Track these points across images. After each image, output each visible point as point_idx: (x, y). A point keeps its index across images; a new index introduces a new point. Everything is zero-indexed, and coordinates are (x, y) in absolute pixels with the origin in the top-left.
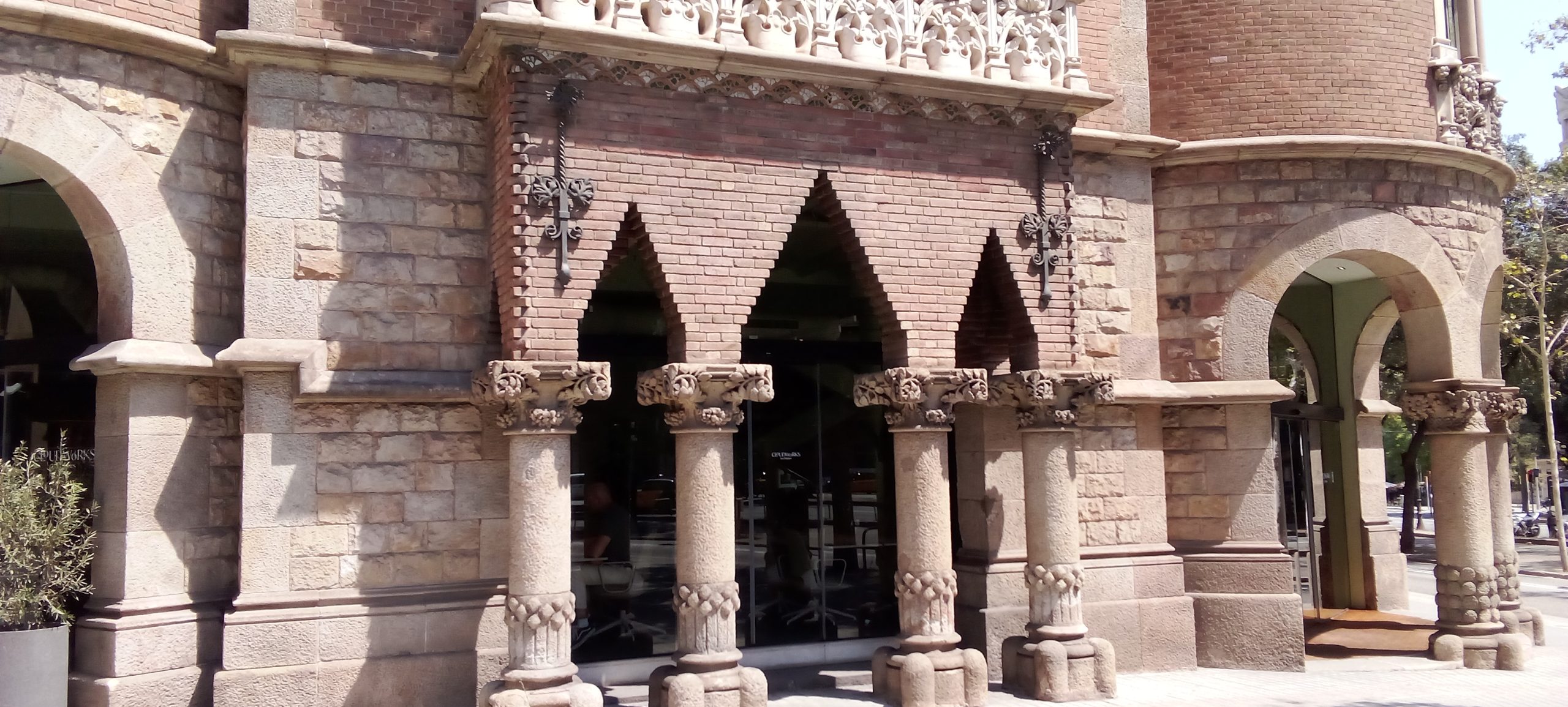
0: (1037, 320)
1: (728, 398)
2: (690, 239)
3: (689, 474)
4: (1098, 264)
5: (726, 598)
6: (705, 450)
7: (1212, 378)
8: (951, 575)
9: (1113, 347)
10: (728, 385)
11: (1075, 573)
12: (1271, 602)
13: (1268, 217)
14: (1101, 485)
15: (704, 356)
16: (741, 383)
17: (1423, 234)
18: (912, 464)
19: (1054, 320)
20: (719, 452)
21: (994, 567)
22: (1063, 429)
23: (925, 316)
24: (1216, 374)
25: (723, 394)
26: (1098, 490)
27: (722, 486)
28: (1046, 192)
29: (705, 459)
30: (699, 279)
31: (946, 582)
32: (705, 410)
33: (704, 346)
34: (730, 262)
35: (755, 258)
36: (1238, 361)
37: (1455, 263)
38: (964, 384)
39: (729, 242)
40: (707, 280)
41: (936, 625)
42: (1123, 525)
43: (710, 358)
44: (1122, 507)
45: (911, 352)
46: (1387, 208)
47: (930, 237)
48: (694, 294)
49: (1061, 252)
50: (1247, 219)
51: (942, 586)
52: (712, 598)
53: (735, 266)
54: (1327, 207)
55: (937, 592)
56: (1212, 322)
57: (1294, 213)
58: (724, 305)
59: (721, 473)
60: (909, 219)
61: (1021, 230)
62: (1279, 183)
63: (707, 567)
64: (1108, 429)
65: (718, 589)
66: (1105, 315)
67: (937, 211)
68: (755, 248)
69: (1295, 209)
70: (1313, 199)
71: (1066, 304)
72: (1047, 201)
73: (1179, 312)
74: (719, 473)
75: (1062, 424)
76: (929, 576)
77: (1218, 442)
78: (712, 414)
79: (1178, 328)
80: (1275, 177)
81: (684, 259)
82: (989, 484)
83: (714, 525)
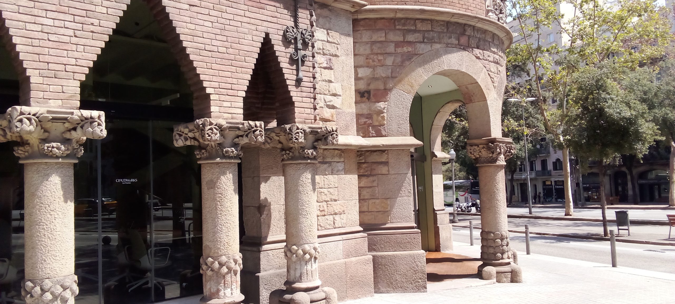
0: (294, 93)
1: (67, 136)
2: (35, 12)
3: (33, 195)
4: (325, 68)
5: (65, 288)
6: (47, 176)
7: (382, 136)
8: (239, 256)
9: (332, 116)
10: (67, 125)
11: (315, 249)
12: (410, 256)
13: (410, 49)
14: (326, 195)
15: (47, 103)
16: (78, 124)
17: (479, 64)
18: (213, 184)
19: (304, 94)
20: (60, 177)
21: (265, 247)
22: (309, 161)
23: (223, 85)
24: (384, 133)
25: (63, 133)
26: (324, 198)
27: (63, 204)
28: (300, 15)
29: (47, 182)
30: (42, 43)
31: (236, 262)
32: (47, 145)
33: (47, 95)
34: (71, 32)
35: (92, 32)
36: (394, 127)
37: (492, 80)
38: (249, 131)
39: (71, 18)
40: (50, 44)
41: (228, 291)
42: (337, 217)
43: (52, 105)
44: (336, 207)
45: (213, 109)
46: (464, 49)
47: (226, 33)
48: (39, 54)
49: (308, 53)
50: (399, 50)
51: (232, 265)
52: (52, 289)
53: (76, 36)
54: (437, 46)
55: (230, 269)
56: (381, 105)
57: (423, 48)
58: (65, 65)
59: (62, 193)
60: (213, 19)
61: (284, 36)
62: (415, 31)
63: (49, 266)
64: (330, 163)
65: (58, 282)
66: (328, 98)
67: (231, 17)
68: (92, 24)
69: (423, 45)
70: (431, 41)
71: (311, 85)
72: (300, 20)
73: (364, 99)
74: (60, 193)
75: (309, 158)
76: (224, 259)
77: (384, 170)
78: (53, 147)
79: (365, 108)
80: (413, 28)
81: (29, 26)
82: (262, 196)
83: (55, 233)
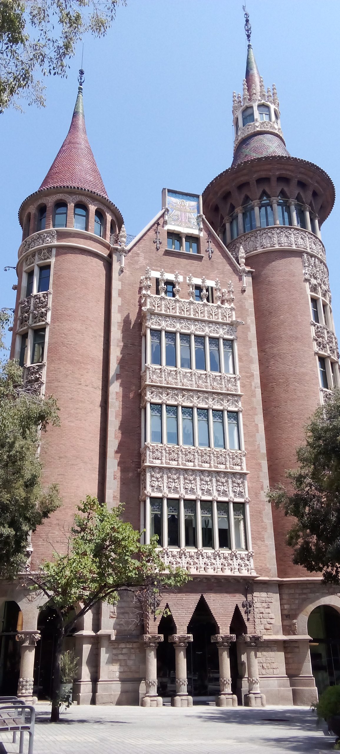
0: (247, 623)
1: (185, 641)
2: (177, 609)
3: (178, 656)
4: (266, 608)
5: (185, 682)
6: (180, 652)
7: (296, 635)
8: (230, 679)
9: (271, 627)
10: (184, 638)
11: (257, 680)
15: (180, 633)
16: (187, 638)
18: (221, 655)
19: (251, 623)
20: (183, 652)
24: (296, 634)
26: (268, 661)
28: (248, 596)
30: (179, 617)
32: (180, 644)
33: (180, 631)
35: (189, 612)
36: (301, 631)
38: (232, 638)
39: (185, 610)
41: (227, 690)
42: (275, 670)
44: (274, 665)
45: (220, 631)
46: (332, 594)
47: (224, 607)
48: (178, 620)
49: (252, 608)
50: (301, 597)
51: (228, 681)
52: (182, 681)
54: (318, 594)
56: (295, 621)
57: (311, 595)
58: (184, 622)
59: (183, 656)
60: (219, 603)
61: (243, 604)
62: (307, 588)
63: (181, 675)
64: (270, 647)
66: (268, 620)
67: (225, 601)
68: (189, 610)
69: (311, 594)
70: (314, 592)
71: (253, 620)
72: (248, 598)
73: (288, 618)
75: (253, 646)
77: (297, 650)
79: (287, 623)
80: (306, 587)
81: (176, 613)
82: (242, 660)
